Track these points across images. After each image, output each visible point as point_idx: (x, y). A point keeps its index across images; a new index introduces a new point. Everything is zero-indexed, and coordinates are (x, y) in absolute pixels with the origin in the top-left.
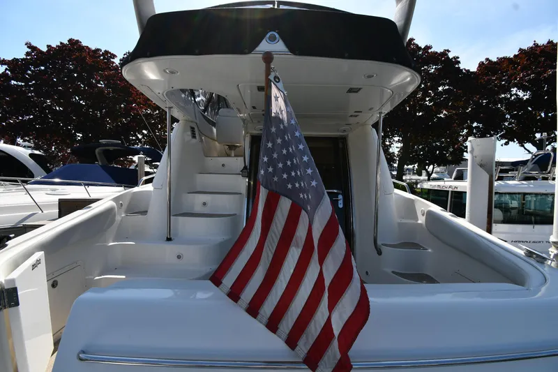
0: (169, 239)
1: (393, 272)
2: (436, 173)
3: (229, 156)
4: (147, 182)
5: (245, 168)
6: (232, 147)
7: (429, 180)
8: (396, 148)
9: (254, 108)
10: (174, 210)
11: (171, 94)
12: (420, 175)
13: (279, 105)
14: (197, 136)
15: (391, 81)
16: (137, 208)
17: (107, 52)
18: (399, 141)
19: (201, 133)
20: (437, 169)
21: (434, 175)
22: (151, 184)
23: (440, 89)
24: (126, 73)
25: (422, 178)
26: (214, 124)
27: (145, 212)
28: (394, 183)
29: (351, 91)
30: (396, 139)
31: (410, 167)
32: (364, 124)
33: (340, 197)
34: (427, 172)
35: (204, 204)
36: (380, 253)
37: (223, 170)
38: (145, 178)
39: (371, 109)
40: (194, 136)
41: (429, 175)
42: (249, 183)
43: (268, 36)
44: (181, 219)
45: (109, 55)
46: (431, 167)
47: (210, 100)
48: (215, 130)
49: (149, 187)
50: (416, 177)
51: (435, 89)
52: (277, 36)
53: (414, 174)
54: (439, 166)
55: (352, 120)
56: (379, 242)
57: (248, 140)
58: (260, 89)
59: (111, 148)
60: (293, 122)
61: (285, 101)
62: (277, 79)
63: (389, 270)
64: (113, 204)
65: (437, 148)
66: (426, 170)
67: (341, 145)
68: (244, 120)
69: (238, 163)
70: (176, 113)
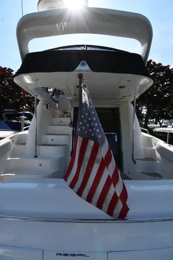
0: (36, 157)
1: (142, 172)
2: (164, 123)
3: (64, 117)
4: (25, 129)
5: (71, 123)
6: (65, 113)
7: (161, 127)
8: (144, 112)
9: (75, 95)
10: (38, 143)
11: (37, 89)
12: (157, 124)
13: (85, 98)
14: (49, 108)
15: (139, 82)
16: (21, 142)
17: (9, 69)
18: (145, 108)
19: (51, 107)
20: (165, 121)
21: (163, 124)
22: (27, 131)
23: (165, 83)
24: (15, 80)
25: (157, 125)
26: (57, 102)
27: (24, 144)
28: (142, 130)
29: (120, 87)
30: (144, 107)
31: (152, 120)
32: (127, 102)
33: (116, 136)
34: (160, 123)
35: (52, 140)
36: (135, 163)
37: (61, 124)
38: (25, 128)
39: (130, 95)
40: (47, 108)
41: (161, 124)
42: (73, 130)
43: (81, 63)
44: (41, 147)
45: (10, 70)
46: (162, 120)
47: (55, 91)
48: (57, 104)
49: (27, 132)
50: (155, 125)
51: (162, 83)
52: (86, 63)
53: (154, 124)
54: (165, 120)
55: (121, 100)
56: (134, 158)
57: (72, 109)
58: (78, 87)
59: (10, 113)
60: (91, 107)
61: (88, 96)
62: (85, 86)
63: (140, 171)
64: (10, 140)
65: (164, 111)
66: (159, 122)
67: (116, 112)
68: (71, 101)
69: (68, 120)
70: (39, 97)
